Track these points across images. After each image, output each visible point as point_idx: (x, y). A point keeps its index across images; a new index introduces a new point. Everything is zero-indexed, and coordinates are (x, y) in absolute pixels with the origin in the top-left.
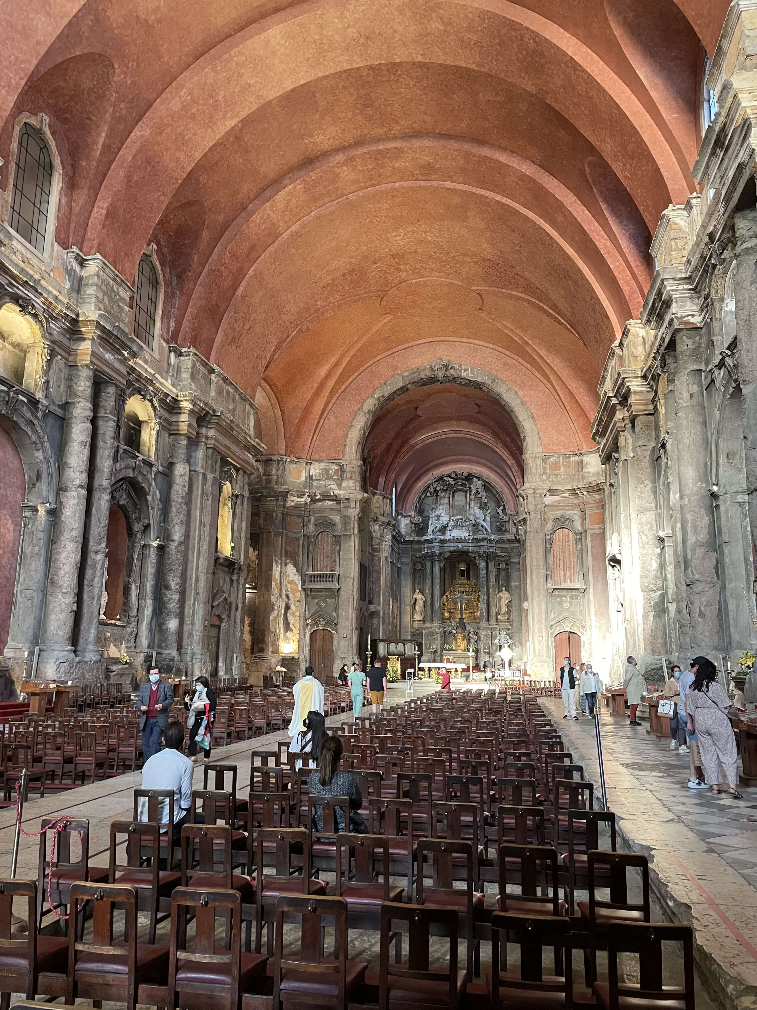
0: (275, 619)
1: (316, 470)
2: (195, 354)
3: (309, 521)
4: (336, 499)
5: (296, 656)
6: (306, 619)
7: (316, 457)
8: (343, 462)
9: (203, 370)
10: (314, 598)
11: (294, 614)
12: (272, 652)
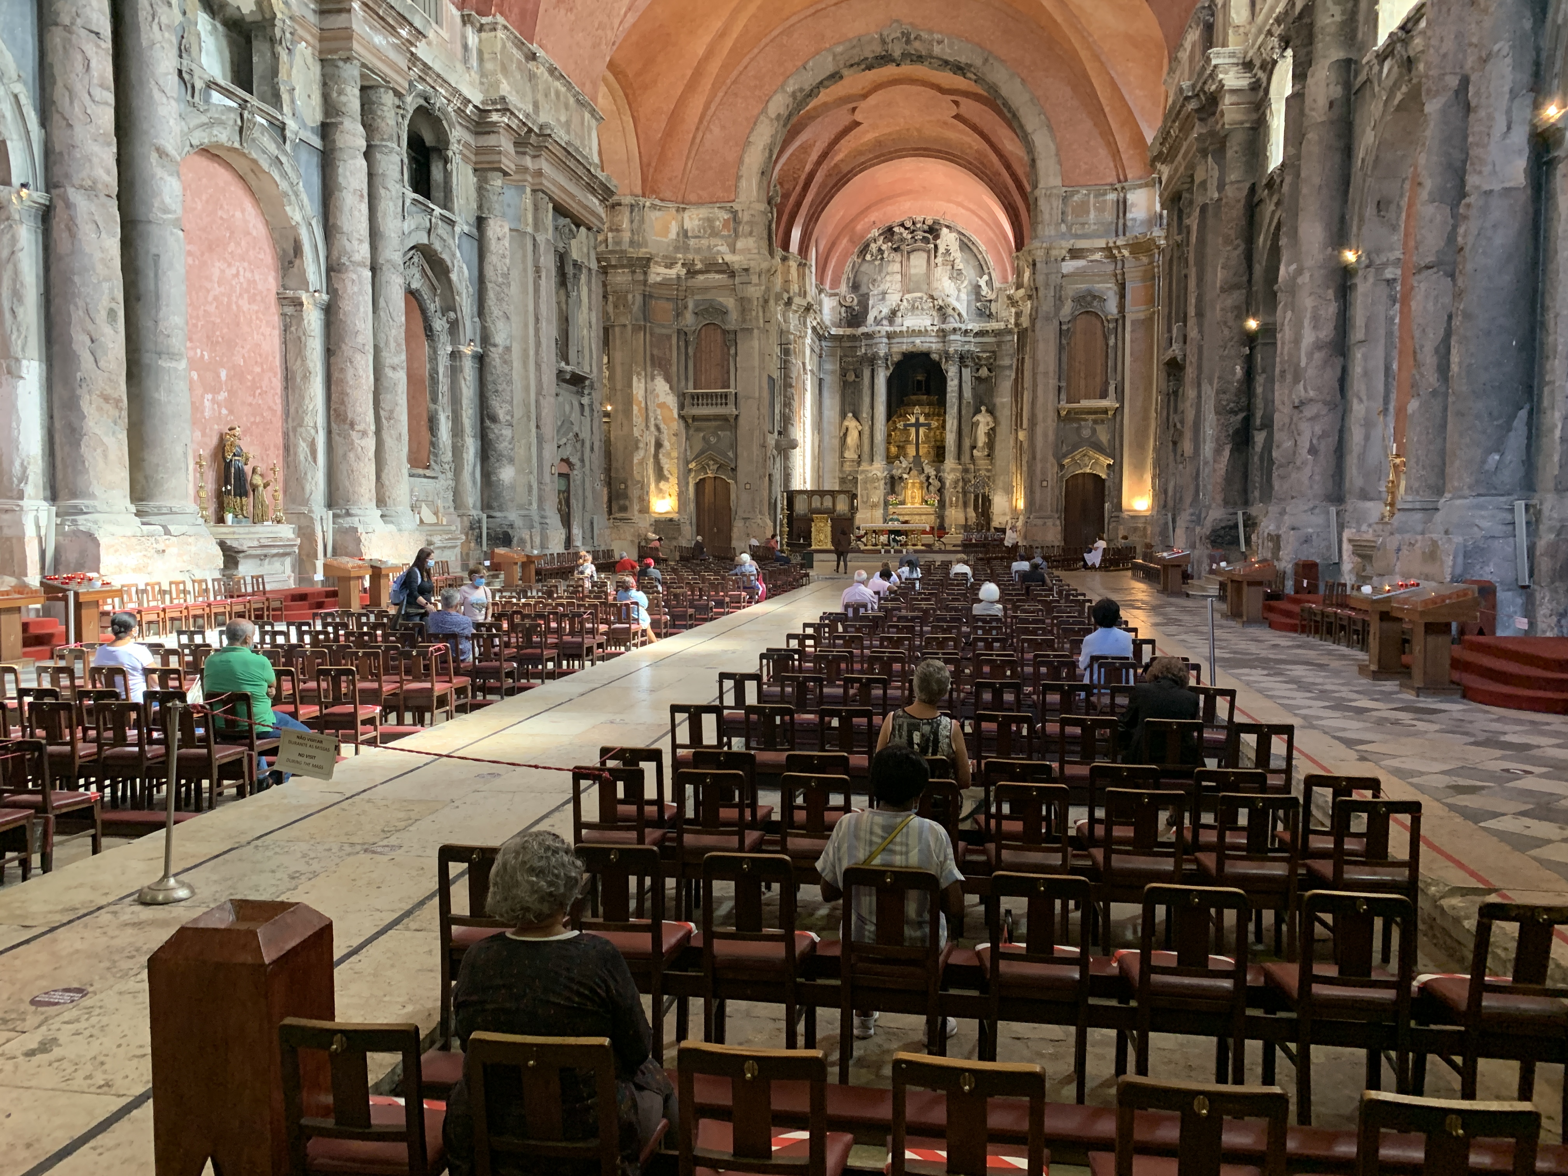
0: (641, 463)
1: (692, 219)
2: (505, 27)
3: (686, 308)
4: (728, 270)
5: (675, 516)
6: (688, 463)
7: (693, 197)
8: (736, 206)
9: (518, 55)
10: (698, 430)
11: (668, 455)
12: (640, 511)
